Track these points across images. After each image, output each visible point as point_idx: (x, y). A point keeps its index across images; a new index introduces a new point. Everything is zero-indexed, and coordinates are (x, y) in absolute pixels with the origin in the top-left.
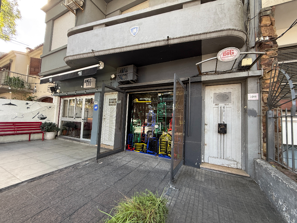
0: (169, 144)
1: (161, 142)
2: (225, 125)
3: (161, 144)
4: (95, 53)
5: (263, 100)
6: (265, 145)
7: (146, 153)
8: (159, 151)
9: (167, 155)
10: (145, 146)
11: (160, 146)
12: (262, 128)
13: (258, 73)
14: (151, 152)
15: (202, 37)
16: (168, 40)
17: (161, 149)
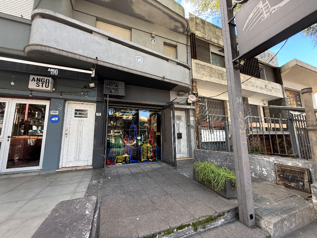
0: (150, 151)
1: (143, 150)
2: (181, 134)
3: (143, 152)
4: (98, 61)
5: (196, 121)
6: (197, 141)
7: (129, 163)
8: (142, 158)
9: (148, 160)
10: (128, 157)
11: (143, 153)
12: (196, 134)
13: (194, 107)
14: (134, 161)
15: (179, 84)
16: (164, 78)
17: (143, 156)
